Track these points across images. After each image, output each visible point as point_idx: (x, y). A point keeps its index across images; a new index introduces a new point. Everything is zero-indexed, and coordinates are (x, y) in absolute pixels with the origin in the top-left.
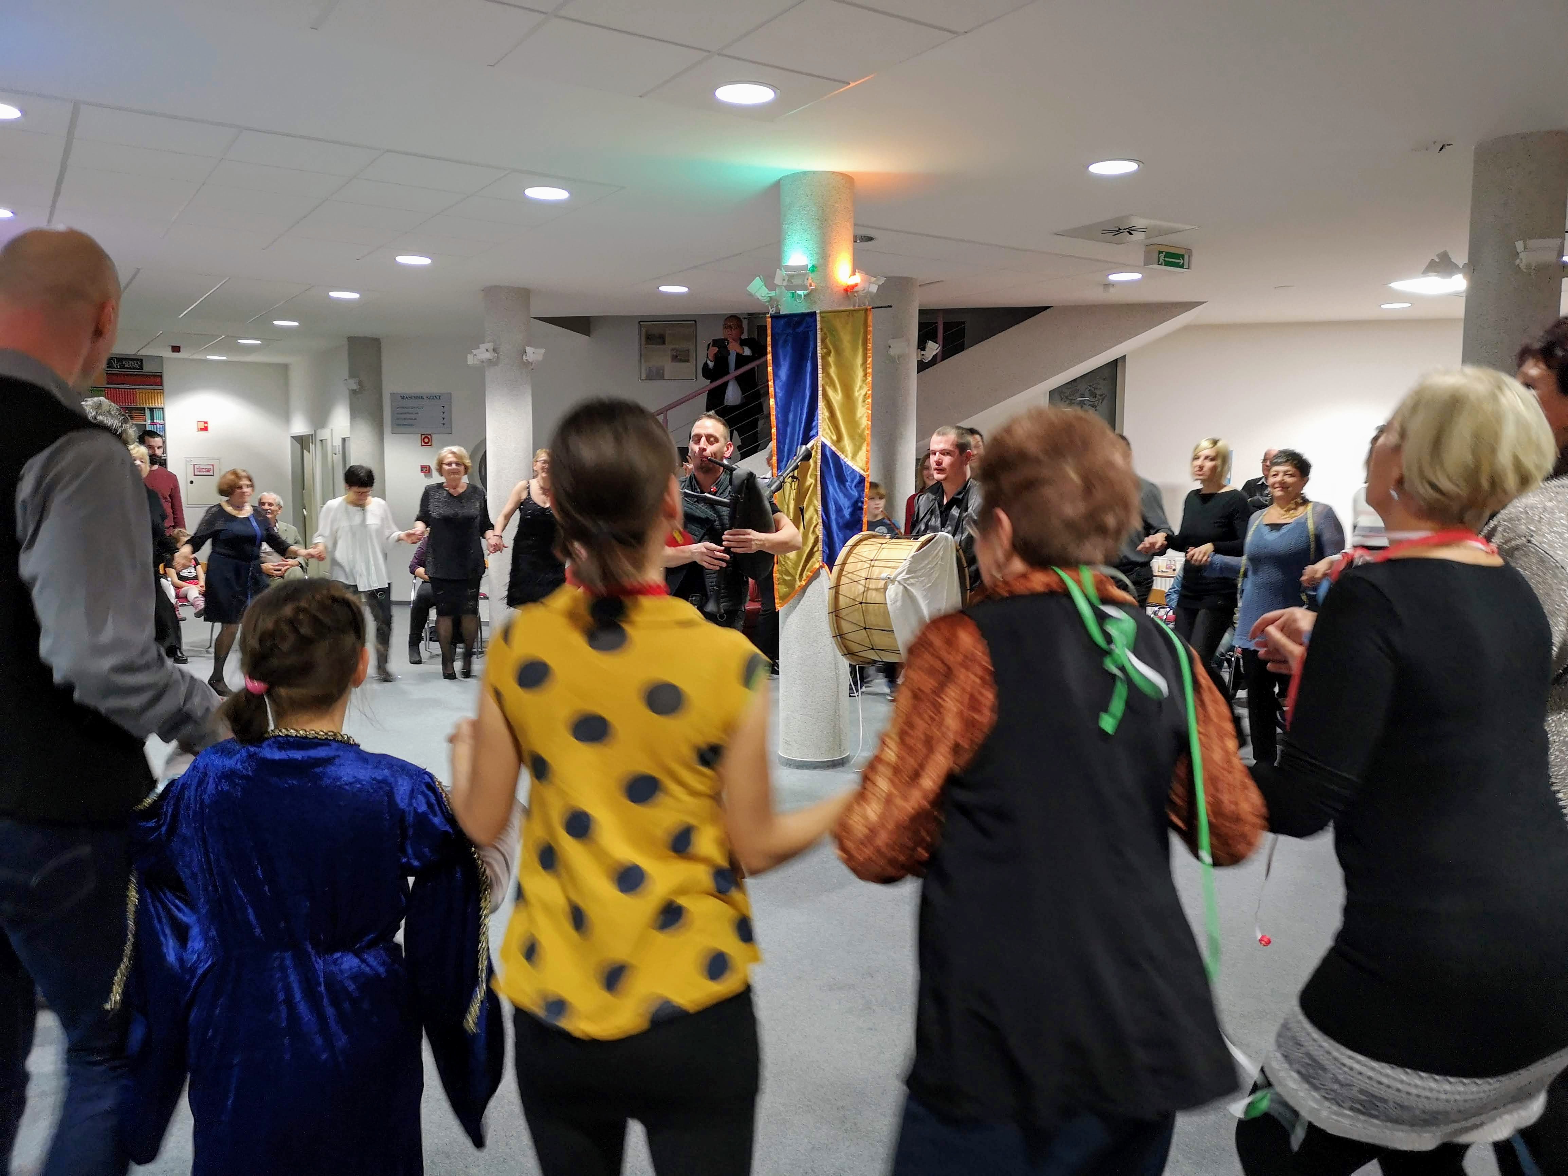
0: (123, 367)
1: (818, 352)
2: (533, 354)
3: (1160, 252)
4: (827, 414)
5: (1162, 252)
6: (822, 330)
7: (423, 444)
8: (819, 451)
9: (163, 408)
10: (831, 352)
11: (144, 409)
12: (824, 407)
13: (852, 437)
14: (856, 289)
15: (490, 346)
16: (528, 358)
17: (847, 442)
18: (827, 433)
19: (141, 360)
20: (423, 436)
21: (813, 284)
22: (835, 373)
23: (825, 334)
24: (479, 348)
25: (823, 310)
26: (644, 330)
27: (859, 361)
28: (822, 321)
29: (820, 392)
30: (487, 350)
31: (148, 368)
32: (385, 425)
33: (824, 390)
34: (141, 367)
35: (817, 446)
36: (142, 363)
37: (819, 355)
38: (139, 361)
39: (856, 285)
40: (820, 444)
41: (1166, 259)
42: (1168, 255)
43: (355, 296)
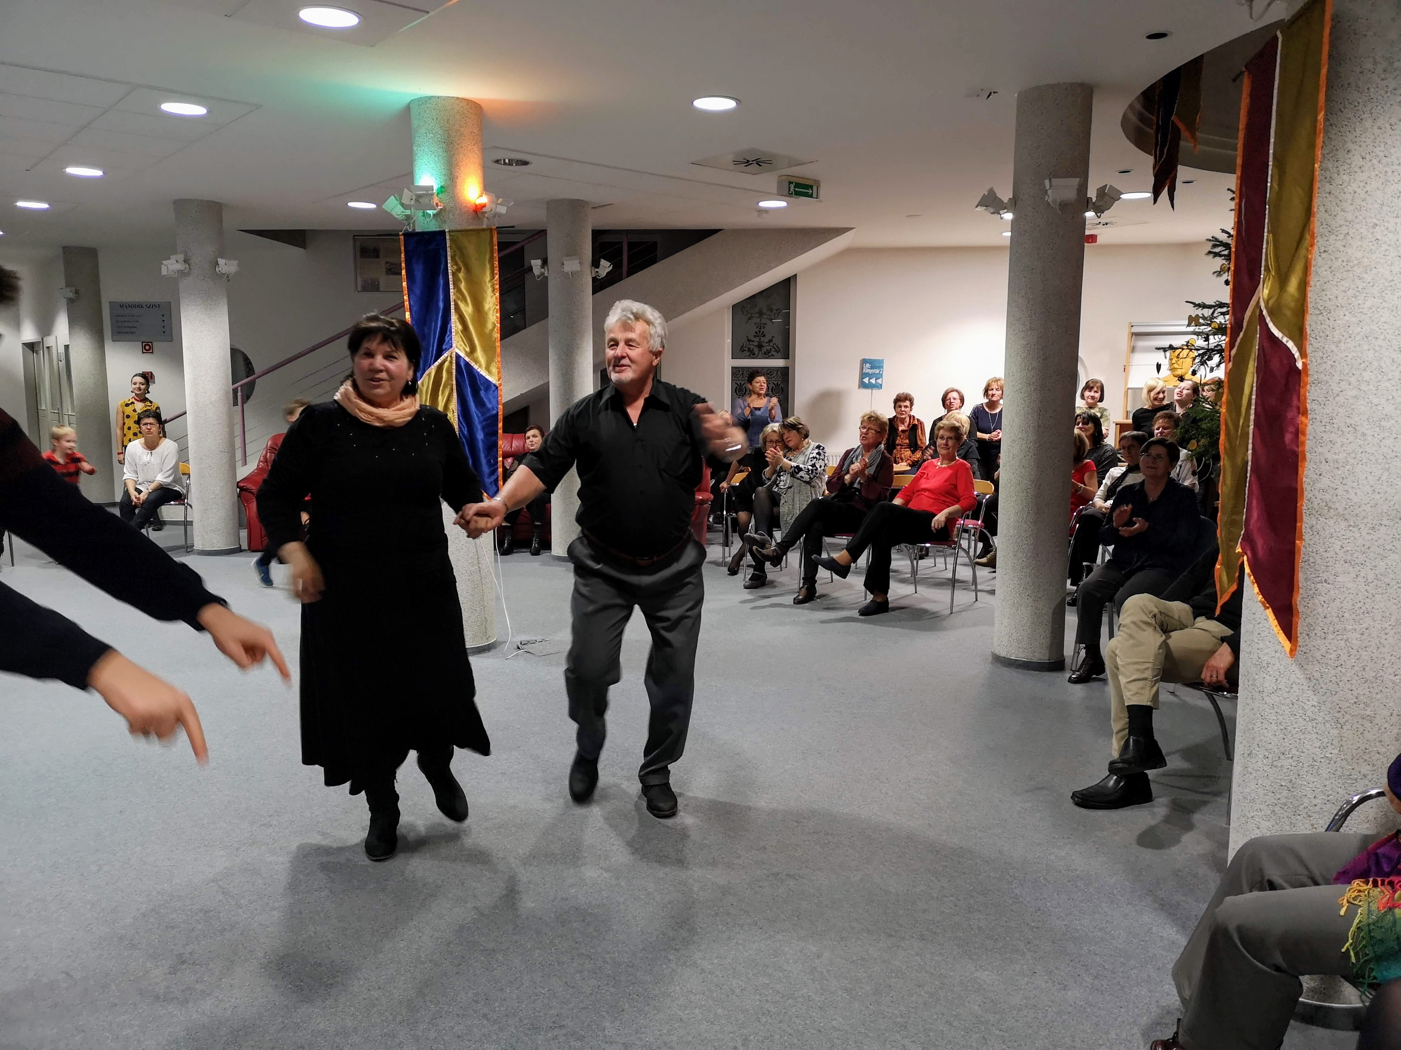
1: (449, 268)
2: (227, 266)
3: (790, 183)
4: (460, 327)
5: (792, 183)
6: (451, 247)
7: (144, 351)
8: (454, 362)
10: (461, 269)
12: (457, 321)
13: (485, 350)
14: (484, 210)
15: (181, 257)
16: (220, 270)
17: (479, 353)
18: (461, 345)
20: (144, 344)
21: (439, 204)
22: (465, 289)
23: (455, 251)
24: (170, 259)
25: (454, 228)
26: (358, 244)
27: (488, 278)
28: (450, 239)
29: (452, 307)
30: (177, 261)
32: (105, 333)
33: (456, 305)
35: (451, 357)
37: (449, 271)
39: (484, 206)
40: (454, 355)
41: (796, 189)
42: (798, 185)
43: (44, 206)
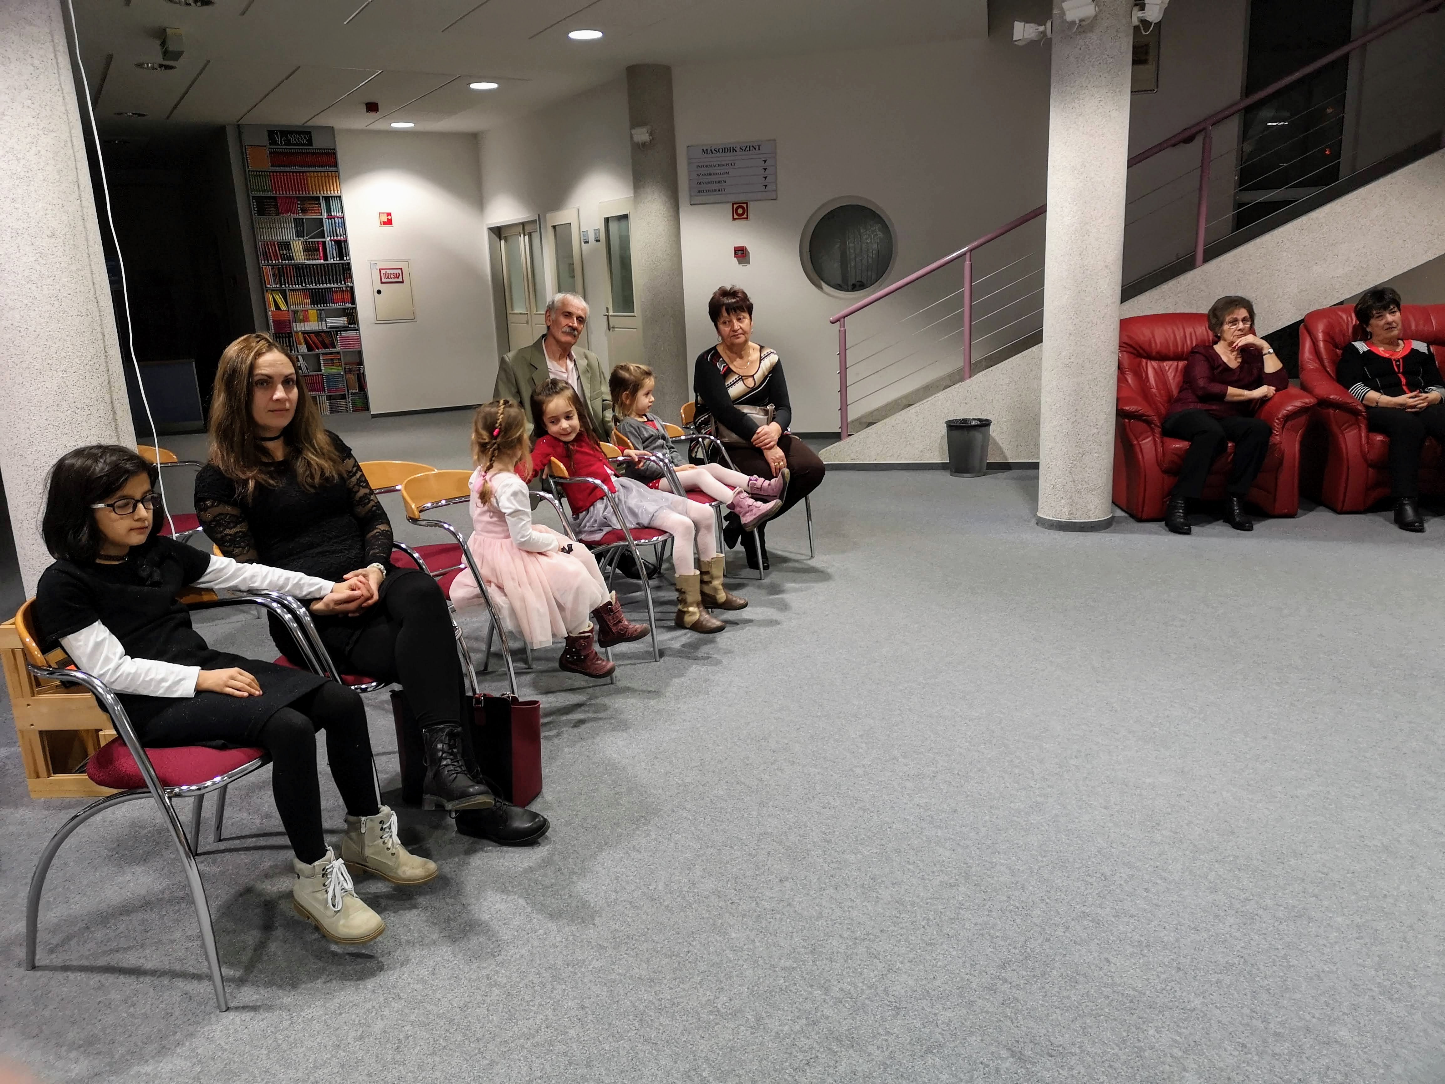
0: (288, 143)
7: (736, 216)
9: (340, 197)
11: (318, 198)
19: (309, 133)
20: (735, 206)
31: (319, 143)
32: (680, 194)
34: (310, 143)
36: (310, 137)
38: (306, 134)
